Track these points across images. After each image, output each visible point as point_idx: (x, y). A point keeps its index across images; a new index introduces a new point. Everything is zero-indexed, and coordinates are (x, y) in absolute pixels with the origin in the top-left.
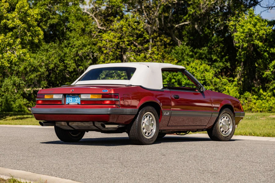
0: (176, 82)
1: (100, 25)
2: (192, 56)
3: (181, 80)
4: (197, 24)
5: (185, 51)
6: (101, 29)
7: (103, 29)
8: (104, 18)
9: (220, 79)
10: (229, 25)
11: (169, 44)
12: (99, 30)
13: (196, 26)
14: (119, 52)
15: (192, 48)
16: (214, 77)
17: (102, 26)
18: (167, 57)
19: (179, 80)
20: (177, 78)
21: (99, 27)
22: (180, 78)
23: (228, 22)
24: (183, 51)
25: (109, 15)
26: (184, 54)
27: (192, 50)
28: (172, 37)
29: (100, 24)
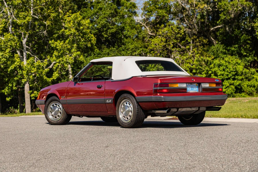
0: (212, 73)
1: (151, 32)
2: (225, 53)
3: (217, 72)
4: (228, 27)
5: (219, 49)
6: (151, 35)
7: (153, 35)
8: (154, 26)
9: (249, 70)
10: (254, 26)
11: (206, 44)
12: (150, 36)
13: (227, 29)
14: (166, 52)
15: (225, 47)
16: (244, 69)
17: (152, 32)
18: (205, 54)
19: (215, 72)
20: (213, 70)
21: (150, 34)
22: (215, 70)
23: (253, 24)
24: (218, 49)
25: (157, 24)
26: (219, 52)
27: (225, 48)
28: (209, 39)
29: (150, 30)
